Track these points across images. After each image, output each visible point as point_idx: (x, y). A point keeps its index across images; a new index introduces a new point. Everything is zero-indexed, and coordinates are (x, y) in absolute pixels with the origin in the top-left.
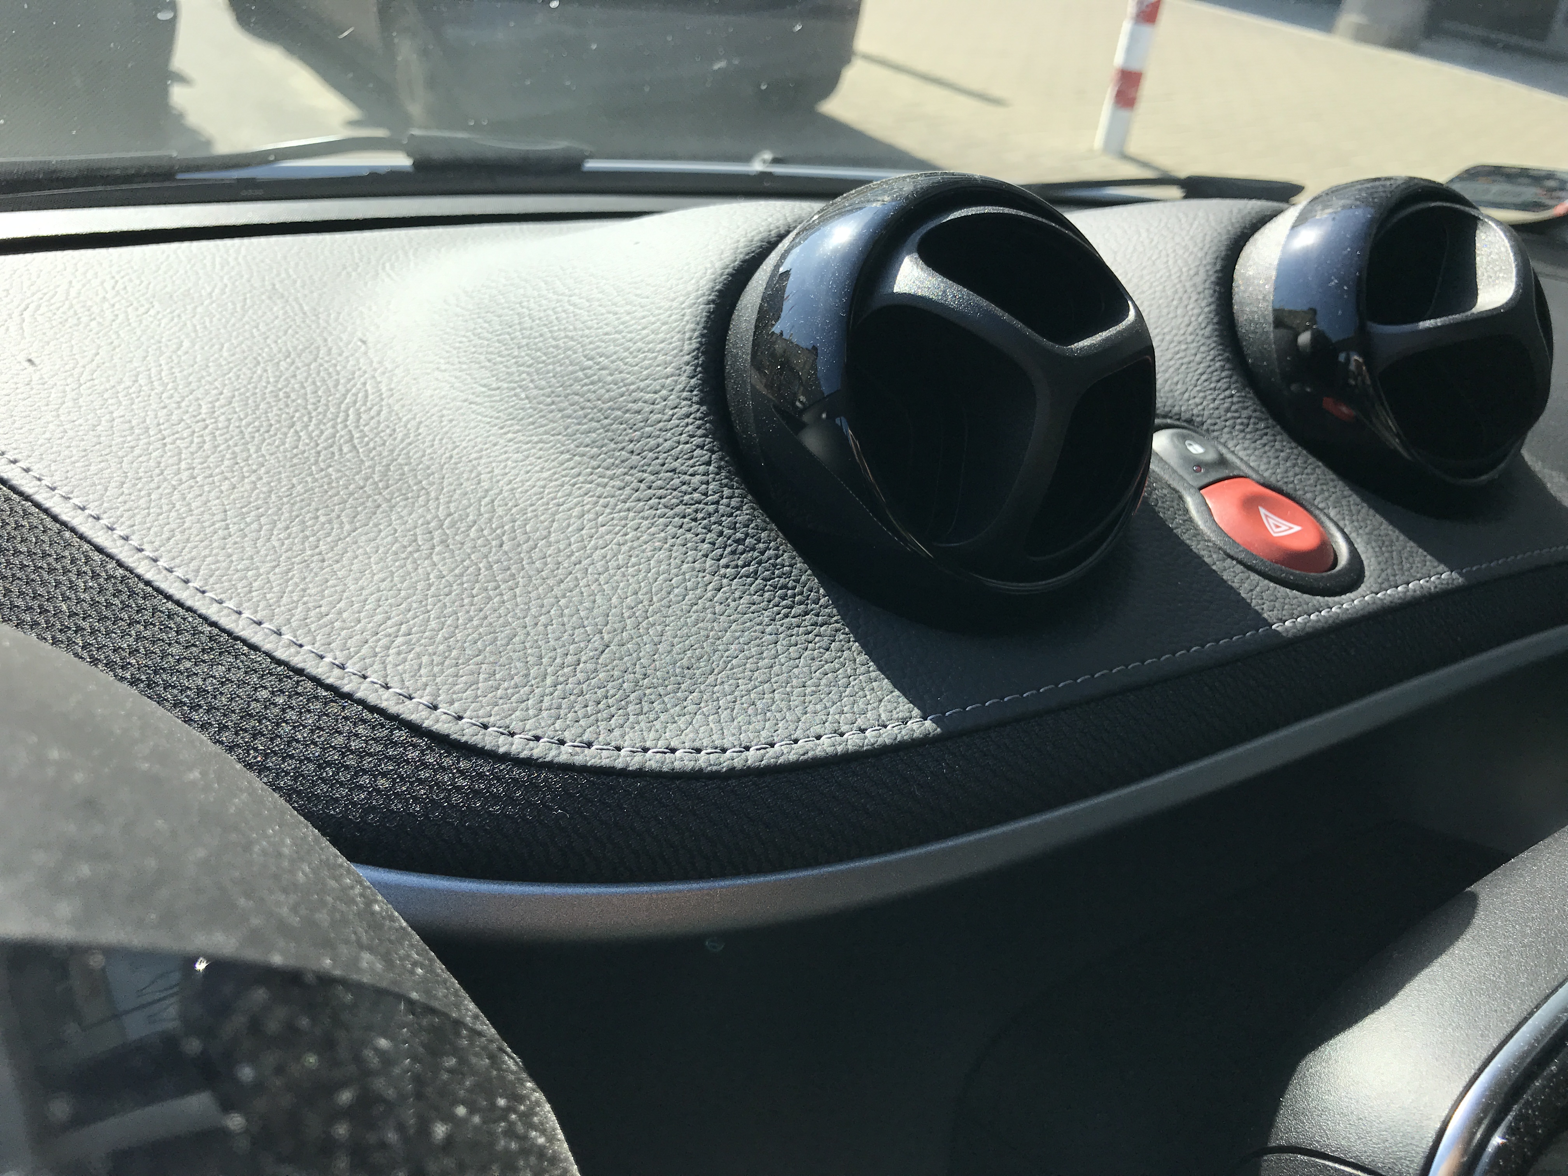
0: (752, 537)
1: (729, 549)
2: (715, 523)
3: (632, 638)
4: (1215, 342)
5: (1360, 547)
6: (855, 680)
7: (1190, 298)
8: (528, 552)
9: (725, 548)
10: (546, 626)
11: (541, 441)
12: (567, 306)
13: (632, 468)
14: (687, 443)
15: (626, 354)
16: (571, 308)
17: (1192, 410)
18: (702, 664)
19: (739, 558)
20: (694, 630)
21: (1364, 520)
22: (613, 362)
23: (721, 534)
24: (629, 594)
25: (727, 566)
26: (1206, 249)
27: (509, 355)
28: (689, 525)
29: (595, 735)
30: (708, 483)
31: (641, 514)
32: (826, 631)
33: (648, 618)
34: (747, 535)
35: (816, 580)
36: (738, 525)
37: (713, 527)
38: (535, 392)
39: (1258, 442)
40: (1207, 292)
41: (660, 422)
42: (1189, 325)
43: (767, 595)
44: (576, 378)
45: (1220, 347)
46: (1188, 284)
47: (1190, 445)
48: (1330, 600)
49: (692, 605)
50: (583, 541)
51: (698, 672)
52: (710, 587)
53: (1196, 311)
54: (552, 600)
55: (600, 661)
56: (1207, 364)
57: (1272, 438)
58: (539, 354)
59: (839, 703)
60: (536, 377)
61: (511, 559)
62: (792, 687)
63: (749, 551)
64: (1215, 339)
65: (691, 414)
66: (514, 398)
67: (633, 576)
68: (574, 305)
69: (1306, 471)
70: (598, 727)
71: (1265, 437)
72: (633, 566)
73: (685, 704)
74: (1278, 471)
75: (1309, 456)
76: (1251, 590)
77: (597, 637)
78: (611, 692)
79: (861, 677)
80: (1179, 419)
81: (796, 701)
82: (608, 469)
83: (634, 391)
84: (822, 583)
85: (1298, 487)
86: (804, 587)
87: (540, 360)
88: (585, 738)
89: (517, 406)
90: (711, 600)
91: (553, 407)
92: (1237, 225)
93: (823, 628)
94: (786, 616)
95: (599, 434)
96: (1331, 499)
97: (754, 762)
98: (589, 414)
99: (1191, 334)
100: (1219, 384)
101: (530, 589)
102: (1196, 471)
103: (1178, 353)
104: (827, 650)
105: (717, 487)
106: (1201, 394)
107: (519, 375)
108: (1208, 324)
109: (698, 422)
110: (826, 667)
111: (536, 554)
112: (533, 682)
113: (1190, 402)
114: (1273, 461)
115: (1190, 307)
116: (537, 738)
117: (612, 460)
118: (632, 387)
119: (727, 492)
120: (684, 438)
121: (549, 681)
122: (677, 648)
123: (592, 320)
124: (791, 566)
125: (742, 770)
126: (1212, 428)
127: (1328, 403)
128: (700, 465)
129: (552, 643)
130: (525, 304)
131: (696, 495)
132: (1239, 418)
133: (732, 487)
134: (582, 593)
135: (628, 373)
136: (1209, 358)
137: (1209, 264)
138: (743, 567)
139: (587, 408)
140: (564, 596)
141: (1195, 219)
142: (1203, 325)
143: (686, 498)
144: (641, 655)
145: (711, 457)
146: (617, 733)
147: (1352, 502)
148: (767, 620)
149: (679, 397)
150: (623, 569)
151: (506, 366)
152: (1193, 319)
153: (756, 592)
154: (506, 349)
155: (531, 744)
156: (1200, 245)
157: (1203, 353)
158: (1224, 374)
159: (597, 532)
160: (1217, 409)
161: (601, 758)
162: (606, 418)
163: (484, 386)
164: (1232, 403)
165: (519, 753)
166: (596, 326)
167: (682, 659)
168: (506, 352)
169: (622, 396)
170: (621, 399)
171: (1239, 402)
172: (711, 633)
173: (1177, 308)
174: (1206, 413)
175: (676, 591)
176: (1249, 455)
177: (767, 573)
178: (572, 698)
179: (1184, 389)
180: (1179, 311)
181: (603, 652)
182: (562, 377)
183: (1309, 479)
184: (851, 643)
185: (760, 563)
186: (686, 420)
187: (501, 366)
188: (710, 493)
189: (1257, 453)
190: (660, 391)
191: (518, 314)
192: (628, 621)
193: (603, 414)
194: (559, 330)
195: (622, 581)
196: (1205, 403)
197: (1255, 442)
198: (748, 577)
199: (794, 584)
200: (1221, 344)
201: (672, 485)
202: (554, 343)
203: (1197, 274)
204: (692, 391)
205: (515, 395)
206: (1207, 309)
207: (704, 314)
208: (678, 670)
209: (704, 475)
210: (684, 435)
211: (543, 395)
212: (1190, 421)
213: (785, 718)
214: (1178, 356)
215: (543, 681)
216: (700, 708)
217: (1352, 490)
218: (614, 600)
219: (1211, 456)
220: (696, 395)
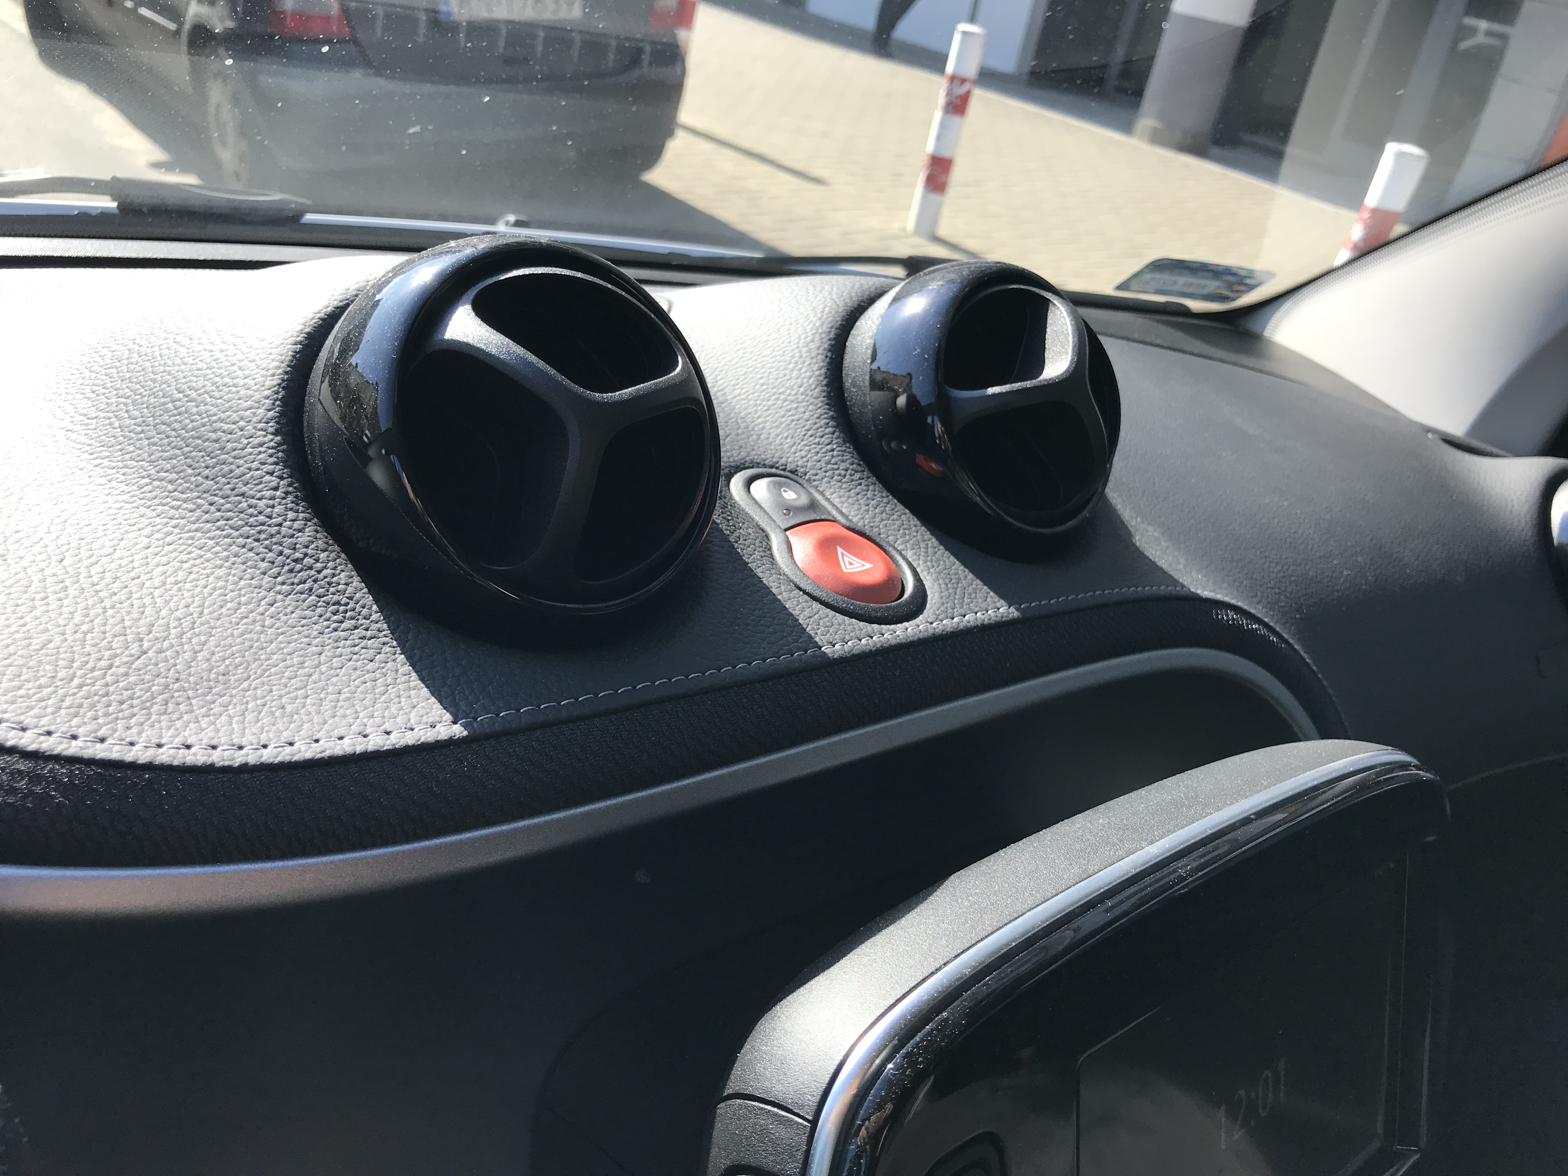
0: (311, 557)
1: (286, 568)
2: (276, 544)
3: (173, 646)
4: (822, 402)
5: (928, 584)
6: (393, 688)
7: (804, 362)
8: (87, 567)
9: (283, 566)
10: (85, 633)
11: (125, 467)
12: (172, 344)
13: (205, 492)
14: (257, 470)
15: (214, 388)
16: (175, 346)
17: (797, 461)
18: (239, 672)
19: (296, 576)
20: (238, 640)
21: (938, 560)
22: (200, 395)
23: (281, 553)
24: (180, 607)
25: (283, 583)
26: (823, 320)
27: (111, 387)
28: (251, 546)
29: (110, 732)
30: (273, 507)
31: (208, 535)
32: (373, 643)
33: (194, 628)
34: (306, 555)
35: (371, 598)
36: (298, 546)
37: (274, 547)
38: (128, 421)
39: (852, 491)
40: (819, 357)
41: (235, 450)
42: (800, 387)
43: (319, 610)
44: (166, 409)
45: (827, 407)
46: (804, 350)
47: (785, 491)
48: (884, 627)
49: (242, 618)
50: (147, 558)
51: (232, 678)
52: (263, 603)
53: (808, 374)
54: (100, 611)
55: (134, 666)
56: (814, 421)
57: (865, 488)
58: (138, 386)
59: (371, 709)
60: (131, 408)
61: (67, 573)
62: (327, 694)
63: (306, 570)
64: (822, 399)
65: (265, 443)
66: (109, 427)
67: (189, 591)
68: (177, 343)
69: (892, 518)
70: (117, 724)
71: (859, 487)
72: (191, 582)
73: (213, 706)
74: (867, 516)
75: (898, 504)
76: (810, 617)
77: (137, 644)
78: (138, 694)
79: (400, 686)
80: (784, 470)
81: (327, 705)
82: (183, 493)
83: (215, 422)
84: (376, 601)
85: (882, 531)
86: (357, 604)
87: (138, 392)
88: (100, 734)
89: (109, 435)
90: (262, 614)
91: (142, 435)
92: (855, 299)
93: (370, 642)
94: (336, 630)
95: (179, 461)
96: (911, 542)
97: (269, 758)
98: (172, 442)
99: (802, 394)
100: (823, 439)
101: (79, 600)
102: (785, 514)
103: (789, 411)
104: (372, 661)
105: (282, 511)
106: (807, 448)
107: (117, 406)
108: (817, 385)
109: (271, 451)
110: (366, 676)
111: (97, 568)
112: (59, 683)
113: (797, 454)
114: (864, 508)
115: (803, 370)
116: (49, 733)
117: (188, 485)
118: (214, 418)
119: (291, 515)
120: (255, 465)
121: (76, 682)
122: (217, 657)
123: (189, 357)
124: (347, 584)
125: (255, 766)
126: (814, 478)
127: (920, 459)
128: (267, 490)
129: (88, 648)
130: (137, 341)
131: (261, 518)
132: (838, 469)
133: (297, 511)
134: (132, 605)
135: (212, 405)
136: (816, 416)
137: (825, 332)
138: (298, 585)
139: (172, 437)
140: (112, 607)
141: (821, 291)
142: (813, 387)
143: (252, 520)
144: (177, 662)
145: (279, 483)
146: (134, 730)
147: (930, 545)
148: (315, 633)
149: (255, 428)
150: (180, 585)
151: (107, 398)
152: (805, 381)
153: (308, 608)
154: (111, 382)
155: (42, 738)
156: (819, 315)
157: (811, 411)
158: (827, 430)
159: (162, 550)
160: (820, 461)
161: (111, 752)
162: (187, 446)
163: (85, 415)
164: (833, 456)
165: (28, 746)
166: (192, 362)
167: (220, 666)
168: (111, 384)
169: (204, 426)
170: (203, 429)
171: (838, 456)
172: (256, 644)
173: (792, 370)
174: (809, 464)
175: (229, 605)
176: (842, 502)
177: (321, 590)
178: (96, 698)
179: (792, 443)
180: (795, 373)
181: (139, 658)
182: (155, 407)
183: (895, 524)
184: (397, 656)
185: (315, 581)
186: (260, 449)
187: (103, 397)
188: (274, 516)
189: (850, 500)
190: (238, 422)
191: (129, 350)
192: (173, 631)
193: (185, 443)
194: (160, 365)
195: (176, 596)
196: (809, 456)
197: (850, 491)
198: (302, 593)
199: (348, 600)
200: (827, 404)
201: (240, 508)
202: (152, 376)
203: (813, 341)
204: (268, 423)
205: (110, 424)
206: (817, 373)
207: (290, 353)
208: (213, 676)
209: (270, 499)
210: (255, 463)
211: (135, 424)
212: (793, 472)
213: (312, 720)
214: (790, 413)
215: (69, 683)
216: (227, 710)
217: (932, 534)
218: (164, 613)
219: (804, 500)
220: (271, 427)
